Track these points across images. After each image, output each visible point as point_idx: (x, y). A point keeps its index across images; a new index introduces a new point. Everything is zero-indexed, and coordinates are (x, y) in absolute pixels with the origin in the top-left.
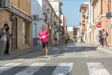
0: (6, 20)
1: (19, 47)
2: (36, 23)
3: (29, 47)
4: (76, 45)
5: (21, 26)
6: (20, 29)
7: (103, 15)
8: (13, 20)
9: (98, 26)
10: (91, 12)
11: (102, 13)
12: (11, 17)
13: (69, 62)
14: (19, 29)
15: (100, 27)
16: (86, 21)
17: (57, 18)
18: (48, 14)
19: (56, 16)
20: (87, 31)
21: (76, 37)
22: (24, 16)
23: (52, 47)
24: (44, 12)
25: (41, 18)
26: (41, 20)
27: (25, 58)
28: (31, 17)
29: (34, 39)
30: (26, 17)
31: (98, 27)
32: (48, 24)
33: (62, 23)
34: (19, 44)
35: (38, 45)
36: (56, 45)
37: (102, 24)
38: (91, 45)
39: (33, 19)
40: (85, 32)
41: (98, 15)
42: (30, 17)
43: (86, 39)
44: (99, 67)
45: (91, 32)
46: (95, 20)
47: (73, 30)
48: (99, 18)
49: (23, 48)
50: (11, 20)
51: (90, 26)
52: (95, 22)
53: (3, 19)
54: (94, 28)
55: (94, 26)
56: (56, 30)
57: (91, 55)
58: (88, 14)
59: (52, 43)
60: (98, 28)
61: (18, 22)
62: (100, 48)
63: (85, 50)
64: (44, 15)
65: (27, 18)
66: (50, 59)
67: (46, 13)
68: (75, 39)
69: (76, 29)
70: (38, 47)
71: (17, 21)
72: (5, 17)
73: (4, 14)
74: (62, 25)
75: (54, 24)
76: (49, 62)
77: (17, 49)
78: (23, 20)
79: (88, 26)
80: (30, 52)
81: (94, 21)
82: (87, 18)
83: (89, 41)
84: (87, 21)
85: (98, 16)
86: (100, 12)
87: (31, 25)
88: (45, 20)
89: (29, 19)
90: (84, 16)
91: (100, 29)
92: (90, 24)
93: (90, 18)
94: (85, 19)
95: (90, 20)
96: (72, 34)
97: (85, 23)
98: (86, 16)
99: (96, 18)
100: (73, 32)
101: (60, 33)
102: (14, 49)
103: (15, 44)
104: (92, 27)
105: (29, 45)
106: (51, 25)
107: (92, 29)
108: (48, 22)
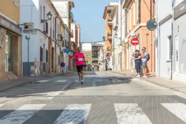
2: (28, 37)
3: (16, 78)
4: (96, 74)
5: (2, 42)
6: (1, 47)
7: (142, 24)
10: (121, 19)
11: (140, 21)
13: (84, 103)
15: (137, 44)
16: (113, 34)
17: (64, 28)
18: (49, 22)
19: (64, 26)
20: (115, 50)
21: (97, 62)
22: (8, 25)
23: (56, 78)
24: (43, 19)
25: (37, 28)
26: (38, 31)
27: (8, 97)
28: (21, 26)
29: (24, 63)
30: (11, 26)
31: (133, 44)
32: (50, 38)
33: (73, 37)
35: (32, 75)
36: (63, 74)
37: (141, 39)
38: (122, 74)
39: (23, 29)
40: (113, 52)
41: (134, 24)
42: (18, 26)
43: (113, 64)
44: (134, 110)
45: (121, 53)
46: (128, 31)
47: (92, 49)
48: (135, 30)
49: (6, 79)
51: (120, 43)
52: (128, 36)
54: (127, 45)
55: (127, 43)
56: (62, 48)
57: (121, 92)
58: (117, 23)
59: (55, 72)
60: (134, 46)
62: (137, 79)
63: (112, 83)
64: (43, 24)
65: (13, 28)
66: (51, 98)
67: (46, 19)
68: (96, 64)
69: (97, 47)
70: (33, 77)
74: (73, 40)
75: (59, 39)
76: (51, 102)
78: (7, 32)
79: (117, 42)
80: (18, 86)
81: (126, 34)
82: (116, 28)
83: (119, 67)
84: (116, 34)
85: (134, 27)
86: (138, 18)
87: (19, 40)
88: (44, 32)
89: (17, 31)
90: (110, 26)
91: (137, 47)
92: (121, 38)
93: (121, 29)
94: (112, 30)
95: (121, 33)
96: (90, 56)
97: (112, 37)
98: (114, 25)
99: (130, 29)
100: (91, 53)
101: (69, 54)
104: (124, 45)
105: (16, 74)
106: (54, 39)
107: (123, 48)
108: (49, 35)
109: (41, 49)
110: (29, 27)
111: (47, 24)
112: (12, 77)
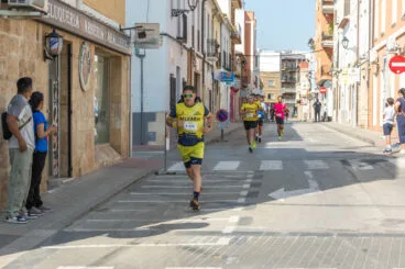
0: (27, 59)
1: (79, 163)
2: (142, 54)
3: (118, 158)
5: (86, 76)
6: (83, 90)
8: (55, 56)
9: (394, 64)
10: (359, 2)
12: (45, 44)
14: (80, 91)
15: (403, 70)
16: (337, 36)
17: (222, 23)
18: (189, 15)
19: (221, 20)
21: (292, 95)
22: (99, 35)
24: (175, 7)
26: (165, 38)
28: (127, 32)
30: (106, 36)
32: (191, 51)
33: (240, 43)
34: (79, 151)
35: (151, 143)
36: (222, 139)
38: (365, 140)
39: (132, 41)
40: (334, 79)
41: (394, 20)
42: (120, 33)
43: (336, 106)
45: (358, 84)
46: (377, 36)
47: (282, 65)
48: (397, 34)
49: (96, 166)
50: (45, 58)
51: (353, 62)
52: (377, 46)
53: (14, 54)
54: (374, 69)
55: (374, 63)
56: (217, 72)
58: (347, 11)
61: (75, 62)
64: (175, 19)
65: (112, 40)
67: (182, 8)
68: (290, 102)
70: (153, 148)
71: (69, 55)
72: (23, 46)
73: (17, 33)
75: (212, 50)
77: (70, 176)
78: (96, 49)
79: (345, 58)
81: (372, 41)
82: (345, 23)
83: (351, 116)
84: (345, 39)
85: (393, 26)
87: (124, 64)
88: (178, 38)
89: (120, 46)
90: (330, 17)
92: (357, 50)
93: (357, 26)
94: (332, 26)
95: (358, 36)
96: (277, 82)
97: (334, 43)
98: (339, 18)
99: (383, 30)
100: (279, 75)
101: (233, 84)
102: (56, 177)
103: (62, 152)
104: (365, 66)
105: (117, 149)
106: (200, 54)
107: (364, 73)
108: (189, 45)
109: (173, 82)
110: (147, 33)
111: (185, 18)
112: (109, 157)
